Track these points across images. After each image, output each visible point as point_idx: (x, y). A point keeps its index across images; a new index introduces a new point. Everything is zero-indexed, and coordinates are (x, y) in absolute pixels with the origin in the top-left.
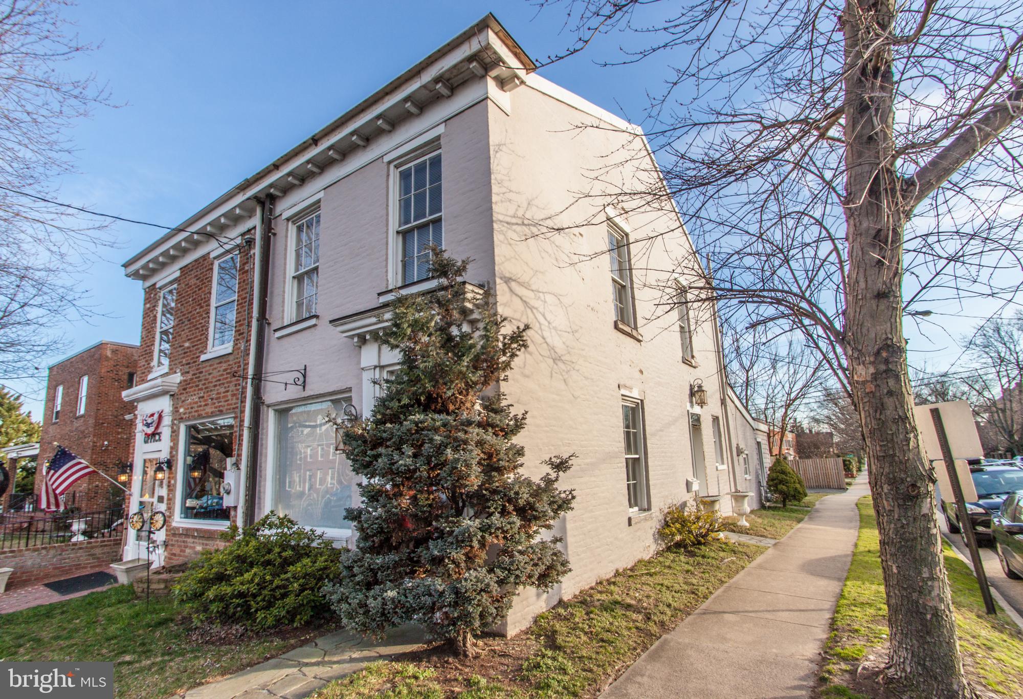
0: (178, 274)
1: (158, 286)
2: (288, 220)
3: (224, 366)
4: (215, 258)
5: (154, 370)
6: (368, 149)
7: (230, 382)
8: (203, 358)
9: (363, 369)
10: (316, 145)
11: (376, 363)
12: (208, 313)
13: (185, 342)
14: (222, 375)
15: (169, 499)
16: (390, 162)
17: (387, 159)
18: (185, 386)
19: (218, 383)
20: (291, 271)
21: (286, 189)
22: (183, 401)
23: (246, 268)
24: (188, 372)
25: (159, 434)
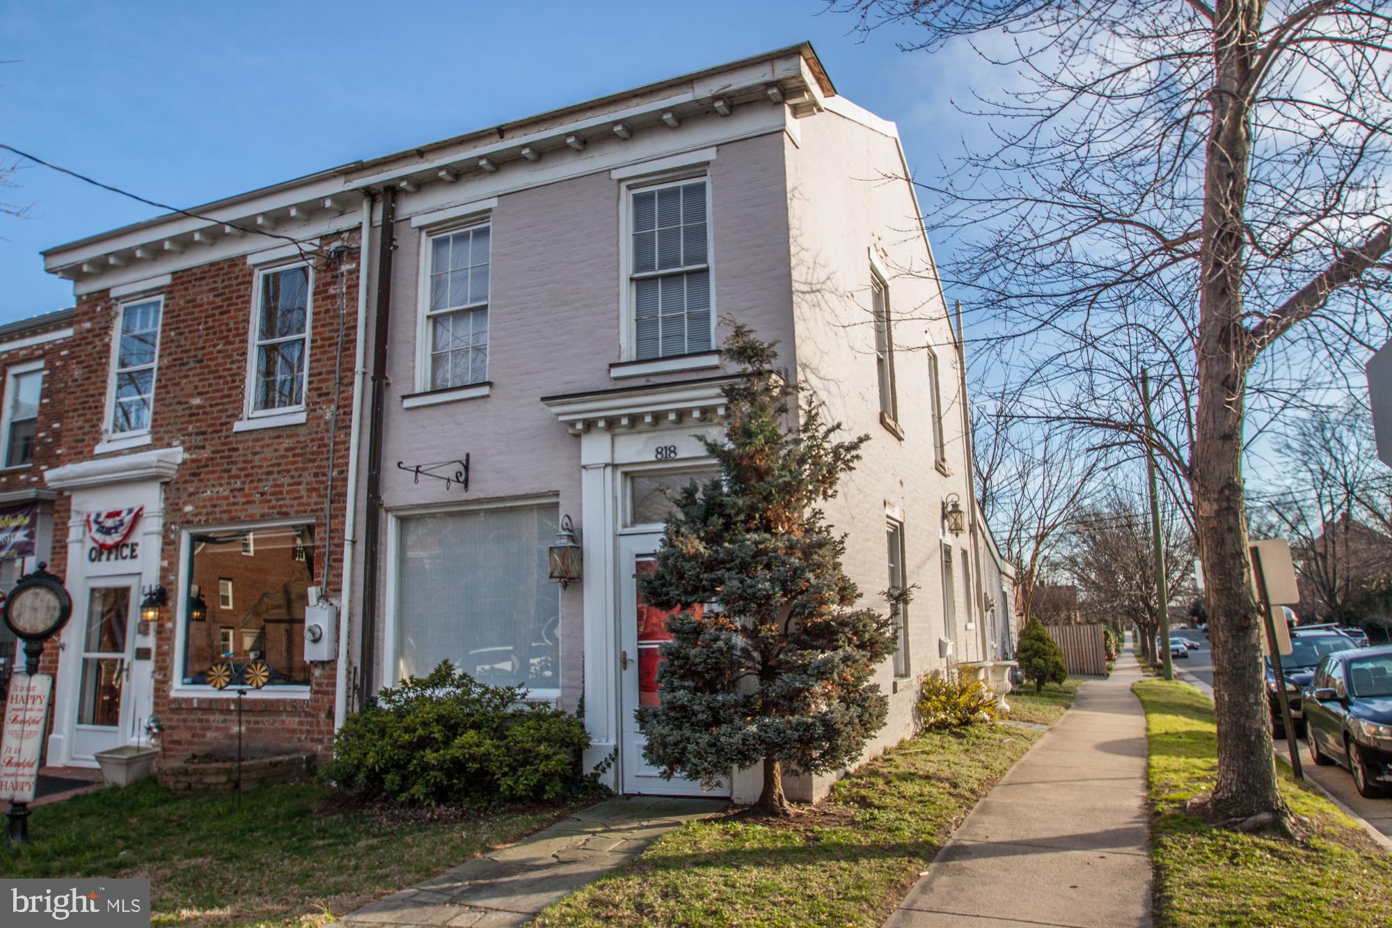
0: (167, 280)
1: (113, 294)
2: (421, 228)
3: (287, 443)
4: (255, 266)
5: (105, 437)
6: (584, 156)
7: (304, 469)
8: (238, 426)
9: (584, 467)
10: (502, 137)
11: (608, 460)
12: (244, 354)
13: (192, 396)
14: (283, 457)
15: (159, 654)
16: (620, 181)
17: (616, 175)
18: (193, 471)
19: (275, 469)
20: (424, 307)
21: (422, 184)
22: (191, 495)
23: (332, 291)
24: (203, 447)
25: (134, 547)
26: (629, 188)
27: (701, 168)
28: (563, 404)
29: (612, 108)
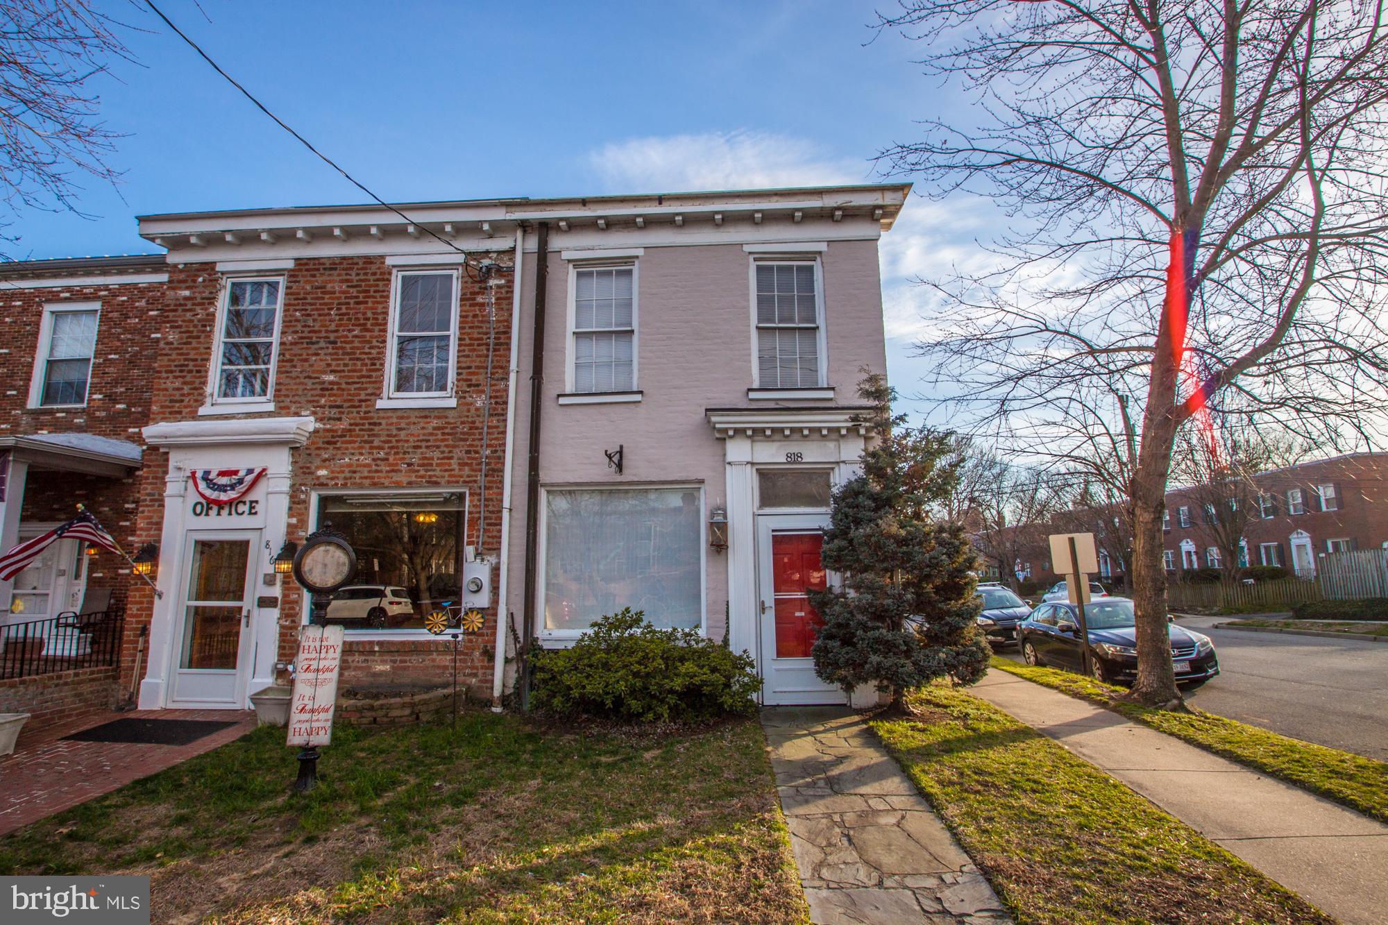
0: (290, 265)
1: (219, 268)
2: (569, 261)
3: (435, 423)
4: (394, 266)
5: (208, 401)
6: (722, 229)
7: (454, 446)
8: (380, 404)
9: (729, 463)
10: (660, 203)
11: (750, 460)
12: (384, 342)
13: (325, 372)
14: (431, 434)
15: (284, 602)
16: (750, 253)
17: (747, 248)
18: (327, 441)
19: (424, 444)
20: (571, 326)
22: (325, 460)
23: (480, 299)
24: (339, 419)
25: (253, 503)
26: (755, 260)
27: (812, 255)
28: (722, 415)
29: (757, 200)
